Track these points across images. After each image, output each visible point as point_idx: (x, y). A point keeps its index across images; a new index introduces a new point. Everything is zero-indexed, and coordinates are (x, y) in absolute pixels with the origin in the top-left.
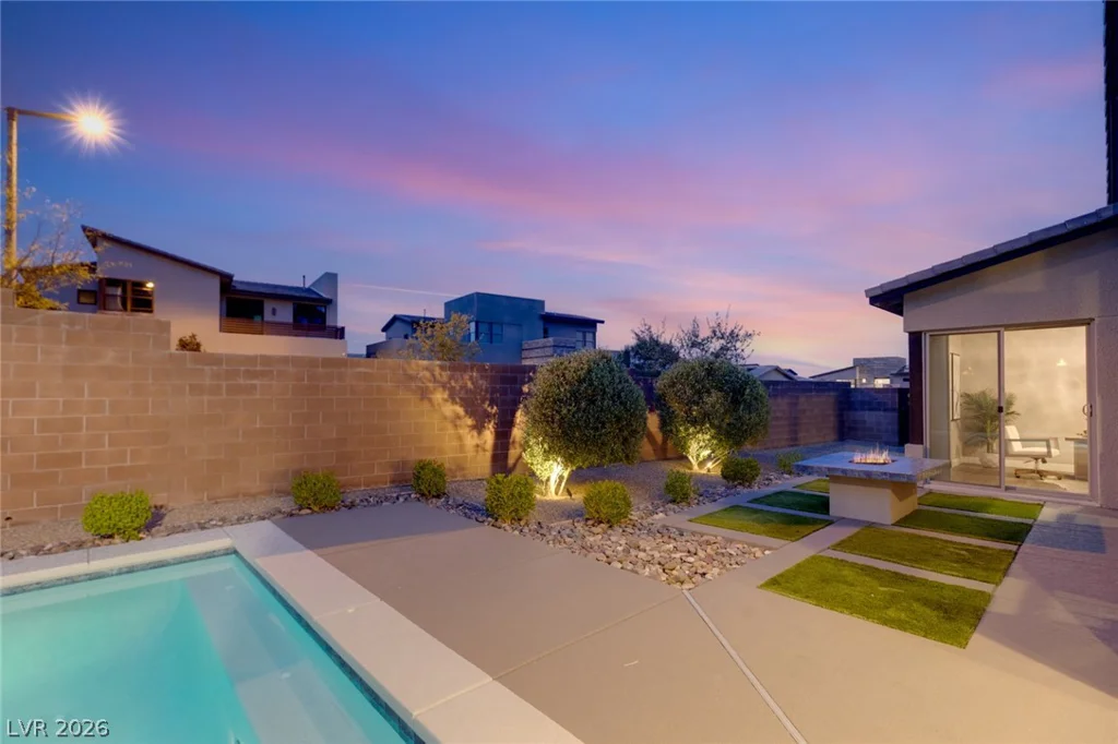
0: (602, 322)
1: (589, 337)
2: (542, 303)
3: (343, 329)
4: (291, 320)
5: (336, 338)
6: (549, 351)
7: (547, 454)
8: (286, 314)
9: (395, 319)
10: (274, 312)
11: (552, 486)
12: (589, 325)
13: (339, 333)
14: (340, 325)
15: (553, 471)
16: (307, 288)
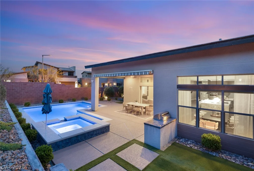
3: (77, 76)
5: (75, 78)
6: (112, 80)
7: (105, 96)
8: (67, 74)
9: (84, 72)
10: (65, 73)
11: (106, 99)
15: (106, 98)
16: (69, 68)
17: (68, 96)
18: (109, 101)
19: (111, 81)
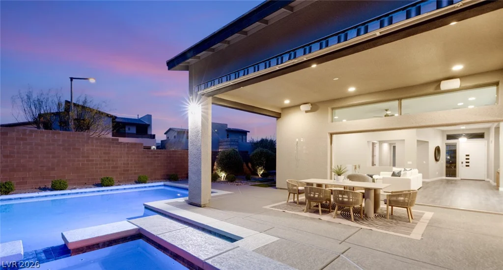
0: (249, 132)
1: (244, 137)
2: (227, 125)
3: (154, 135)
4: (135, 132)
5: (151, 138)
6: (228, 143)
8: (133, 130)
9: (170, 129)
10: (129, 129)
12: (244, 133)
13: (153, 137)
14: (153, 133)
15: (223, 175)
16: (139, 120)
17: (128, 170)
18: (231, 182)
19: (226, 147)
